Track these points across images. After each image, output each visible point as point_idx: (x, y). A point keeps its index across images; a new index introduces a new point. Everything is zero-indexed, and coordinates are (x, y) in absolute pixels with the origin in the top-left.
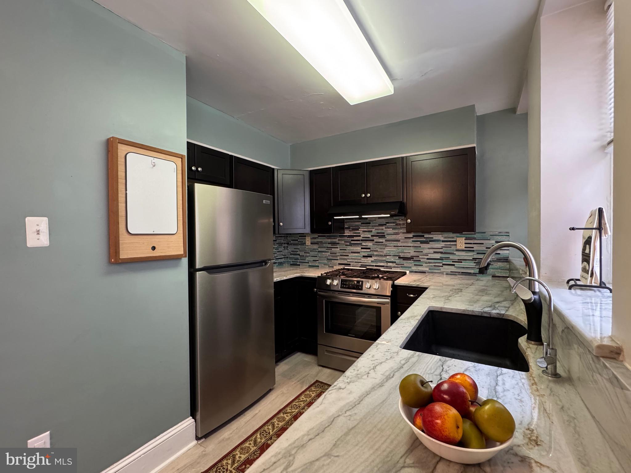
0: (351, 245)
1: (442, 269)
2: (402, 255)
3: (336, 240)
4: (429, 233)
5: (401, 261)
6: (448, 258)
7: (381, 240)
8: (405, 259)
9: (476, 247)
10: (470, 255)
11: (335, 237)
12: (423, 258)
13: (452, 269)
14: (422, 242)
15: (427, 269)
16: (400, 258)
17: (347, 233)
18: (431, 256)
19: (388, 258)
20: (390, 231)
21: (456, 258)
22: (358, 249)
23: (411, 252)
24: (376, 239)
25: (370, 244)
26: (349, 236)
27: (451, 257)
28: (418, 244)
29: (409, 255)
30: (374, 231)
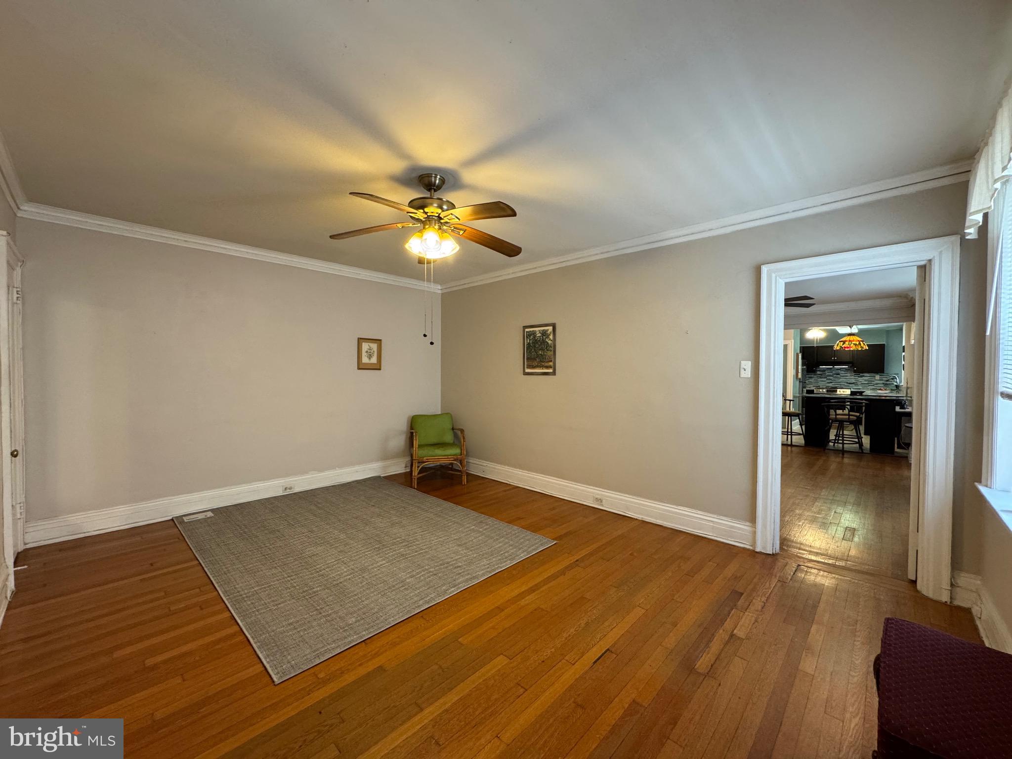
0: (821, 378)
1: (868, 387)
2: (848, 382)
3: (812, 376)
4: (862, 373)
5: (848, 385)
6: (871, 383)
7: (838, 376)
8: (849, 383)
9: (884, 379)
10: (882, 382)
11: (811, 375)
12: (859, 383)
13: (873, 387)
14: (859, 377)
15: (861, 387)
16: (847, 383)
17: (818, 373)
18: (862, 382)
19: (842, 384)
20: (843, 372)
21: (875, 383)
22: (825, 379)
23: (853, 381)
24: (835, 376)
25: (831, 378)
26: (819, 374)
27: (873, 382)
28: (857, 378)
29: (852, 382)
30: (834, 372)
